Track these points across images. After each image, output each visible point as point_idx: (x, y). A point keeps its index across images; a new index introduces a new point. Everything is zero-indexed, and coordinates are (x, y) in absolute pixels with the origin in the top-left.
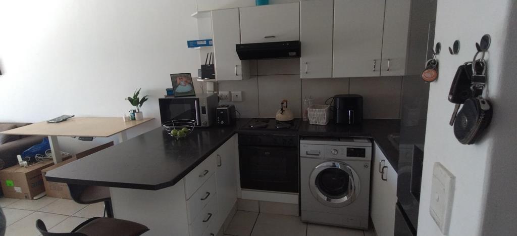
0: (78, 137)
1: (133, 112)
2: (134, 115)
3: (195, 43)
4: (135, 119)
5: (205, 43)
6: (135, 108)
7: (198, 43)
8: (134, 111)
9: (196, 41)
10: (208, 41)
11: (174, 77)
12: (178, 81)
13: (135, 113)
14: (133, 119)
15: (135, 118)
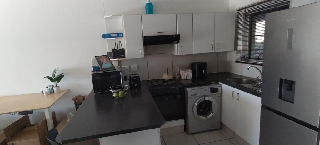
0: (18, 113)
1: (51, 87)
2: (53, 89)
3: (109, 35)
4: (54, 93)
5: (116, 35)
6: (54, 84)
7: (111, 35)
8: (53, 86)
9: (110, 34)
10: (118, 34)
11: (98, 58)
12: (102, 61)
13: (54, 88)
14: (52, 92)
15: (53, 91)
